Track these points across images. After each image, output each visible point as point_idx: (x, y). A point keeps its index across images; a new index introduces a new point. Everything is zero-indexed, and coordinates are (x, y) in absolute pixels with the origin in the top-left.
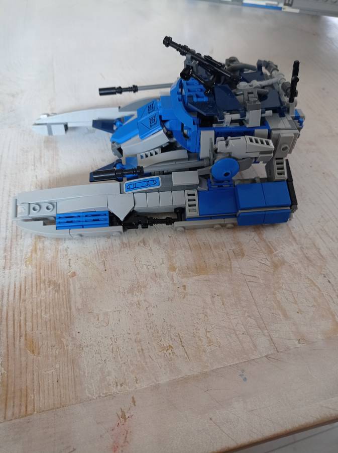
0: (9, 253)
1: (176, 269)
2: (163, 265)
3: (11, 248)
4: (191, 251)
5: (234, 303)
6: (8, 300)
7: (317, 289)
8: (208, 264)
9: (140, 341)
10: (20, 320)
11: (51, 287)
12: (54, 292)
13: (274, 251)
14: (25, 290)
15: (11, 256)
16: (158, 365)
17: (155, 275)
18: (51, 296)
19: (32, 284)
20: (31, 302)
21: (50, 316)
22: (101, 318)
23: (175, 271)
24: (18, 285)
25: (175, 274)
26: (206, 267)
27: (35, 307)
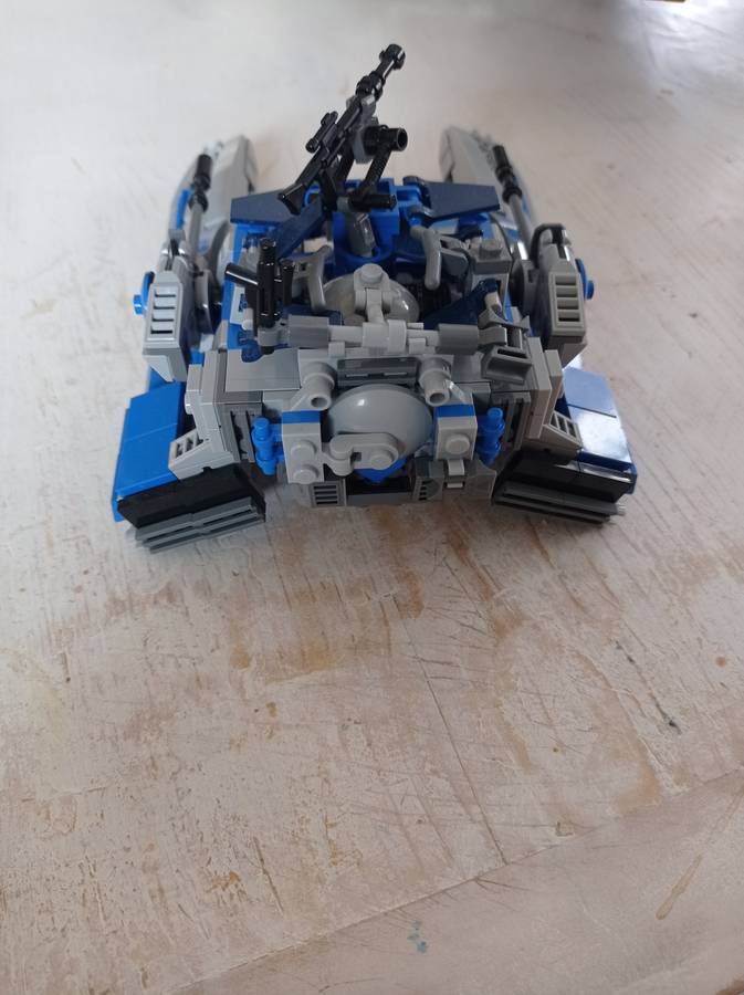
1: (250, 660)
2: (217, 653)
4: (290, 607)
5: (397, 739)
7: (600, 683)
8: (331, 641)
9: (155, 868)
13: (495, 590)
16: (200, 931)
17: (198, 680)
22: (56, 812)
23: (247, 665)
25: (246, 675)
26: (327, 648)
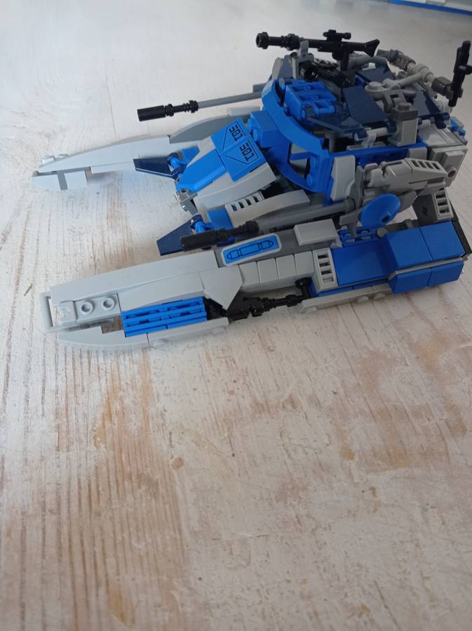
0: (65, 420)
1: (354, 455)
2: (331, 447)
3: (67, 410)
4: (375, 421)
5: (462, 521)
6: (69, 512)
8: (407, 448)
10: (95, 552)
11: (144, 488)
12: (149, 498)
14: (98, 492)
15: (68, 426)
18: (144, 505)
19: (109, 482)
20: (111, 518)
21: (146, 546)
22: (236, 550)
23: (352, 458)
24: (84, 484)
25: (352, 464)
26: (406, 452)
27: (118, 528)
